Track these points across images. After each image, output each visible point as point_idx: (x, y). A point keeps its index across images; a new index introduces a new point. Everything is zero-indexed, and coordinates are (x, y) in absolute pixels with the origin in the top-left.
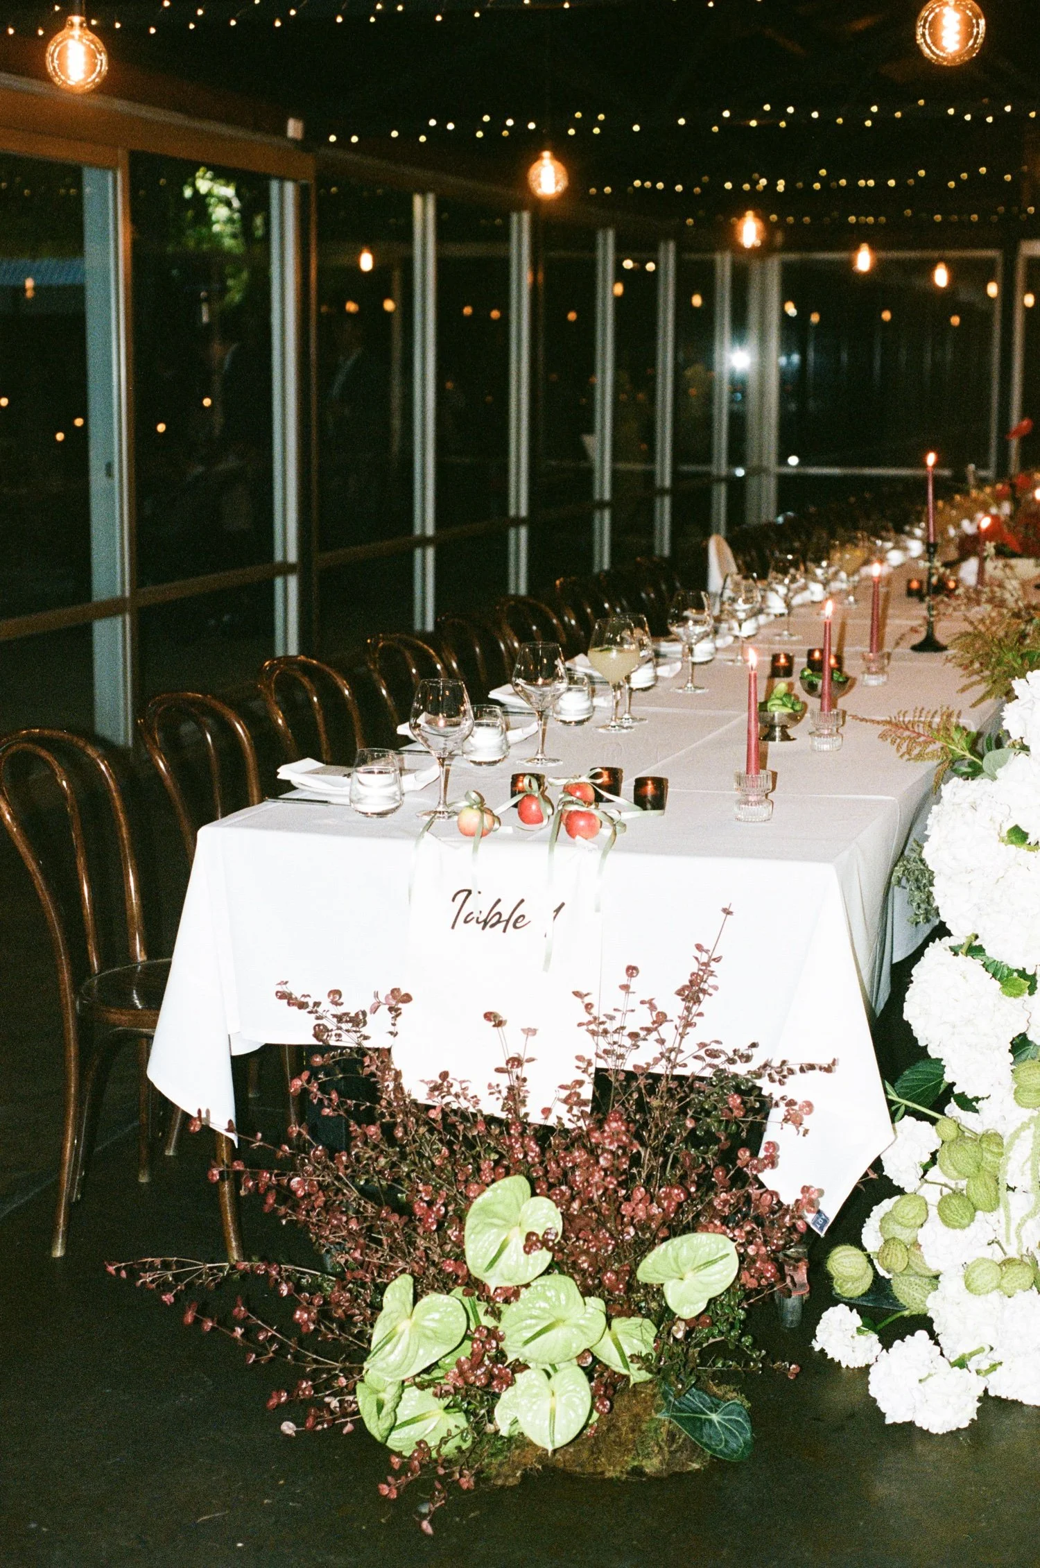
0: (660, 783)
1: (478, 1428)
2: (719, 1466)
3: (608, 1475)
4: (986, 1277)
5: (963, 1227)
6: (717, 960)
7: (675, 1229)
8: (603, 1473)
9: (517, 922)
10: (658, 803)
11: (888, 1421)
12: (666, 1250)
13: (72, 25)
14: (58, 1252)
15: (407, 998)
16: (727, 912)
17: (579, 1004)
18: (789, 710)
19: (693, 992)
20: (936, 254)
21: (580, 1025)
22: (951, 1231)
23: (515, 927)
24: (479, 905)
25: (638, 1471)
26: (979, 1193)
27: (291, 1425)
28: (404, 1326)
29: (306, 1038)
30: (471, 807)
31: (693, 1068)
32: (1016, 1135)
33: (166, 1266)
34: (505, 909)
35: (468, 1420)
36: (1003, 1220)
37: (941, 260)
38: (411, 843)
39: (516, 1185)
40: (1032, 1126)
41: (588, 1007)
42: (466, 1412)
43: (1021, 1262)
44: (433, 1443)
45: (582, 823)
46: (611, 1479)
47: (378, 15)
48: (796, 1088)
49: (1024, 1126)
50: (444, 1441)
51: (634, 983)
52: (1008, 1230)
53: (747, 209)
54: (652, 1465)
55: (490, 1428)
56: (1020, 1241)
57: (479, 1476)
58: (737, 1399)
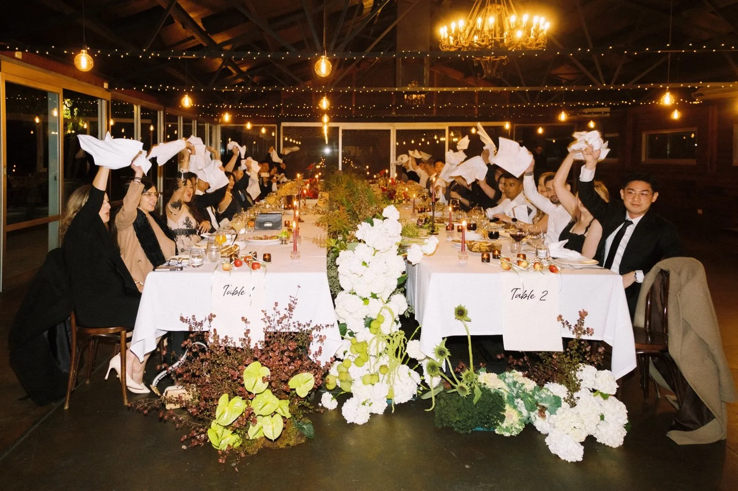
0: (269, 255)
1: (243, 437)
2: (309, 439)
3: (280, 447)
4: (368, 380)
5: (362, 366)
6: (297, 300)
7: (296, 372)
8: (279, 447)
9: (242, 293)
10: (269, 260)
11: (348, 422)
12: (294, 379)
13: (83, 52)
14: (66, 407)
15: (215, 316)
16: (299, 287)
17: (263, 314)
18: (286, 236)
19: (291, 309)
20: (262, 125)
21: (262, 319)
22: (359, 368)
23: (241, 294)
24: (231, 289)
25: (288, 445)
26: (363, 356)
27: (185, 446)
28: (227, 409)
29: (187, 329)
30: (226, 263)
31: (293, 329)
32: (371, 341)
33: (145, 402)
34: (239, 290)
35: (239, 436)
36: (369, 364)
37: (263, 126)
38: (212, 273)
39: (257, 364)
40: (376, 338)
41: (265, 314)
42: (239, 434)
43: (375, 375)
44: (231, 445)
45: (256, 266)
46: (281, 448)
47: (152, 56)
48: (322, 332)
49: (373, 338)
50: (234, 444)
51: (277, 308)
52: (370, 366)
53: (226, 112)
54: (292, 443)
55: (247, 437)
56: (374, 369)
57: (246, 453)
58: (308, 421)
